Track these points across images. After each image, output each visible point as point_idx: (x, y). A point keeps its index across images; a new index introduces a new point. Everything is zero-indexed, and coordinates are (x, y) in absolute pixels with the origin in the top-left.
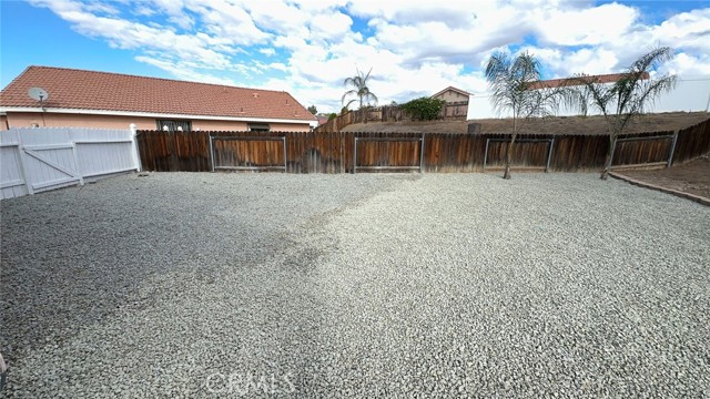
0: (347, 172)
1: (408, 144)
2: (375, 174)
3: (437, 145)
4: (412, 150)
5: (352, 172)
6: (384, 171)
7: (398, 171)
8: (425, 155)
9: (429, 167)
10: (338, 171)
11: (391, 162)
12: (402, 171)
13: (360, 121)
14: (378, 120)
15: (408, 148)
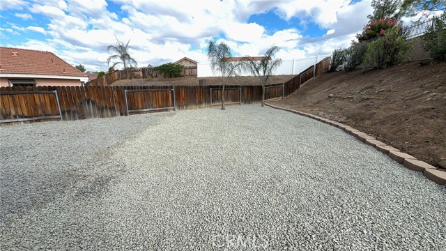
0: (122, 115)
1: (165, 93)
2: (144, 115)
3: (183, 93)
4: (167, 97)
5: (126, 114)
6: (150, 112)
7: (160, 111)
8: (177, 99)
9: (180, 106)
10: (114, 115)
11: (155, 105)
12: (163, 110)
13: (125, 78)
14: (140, 77)
15: (165, 96)
